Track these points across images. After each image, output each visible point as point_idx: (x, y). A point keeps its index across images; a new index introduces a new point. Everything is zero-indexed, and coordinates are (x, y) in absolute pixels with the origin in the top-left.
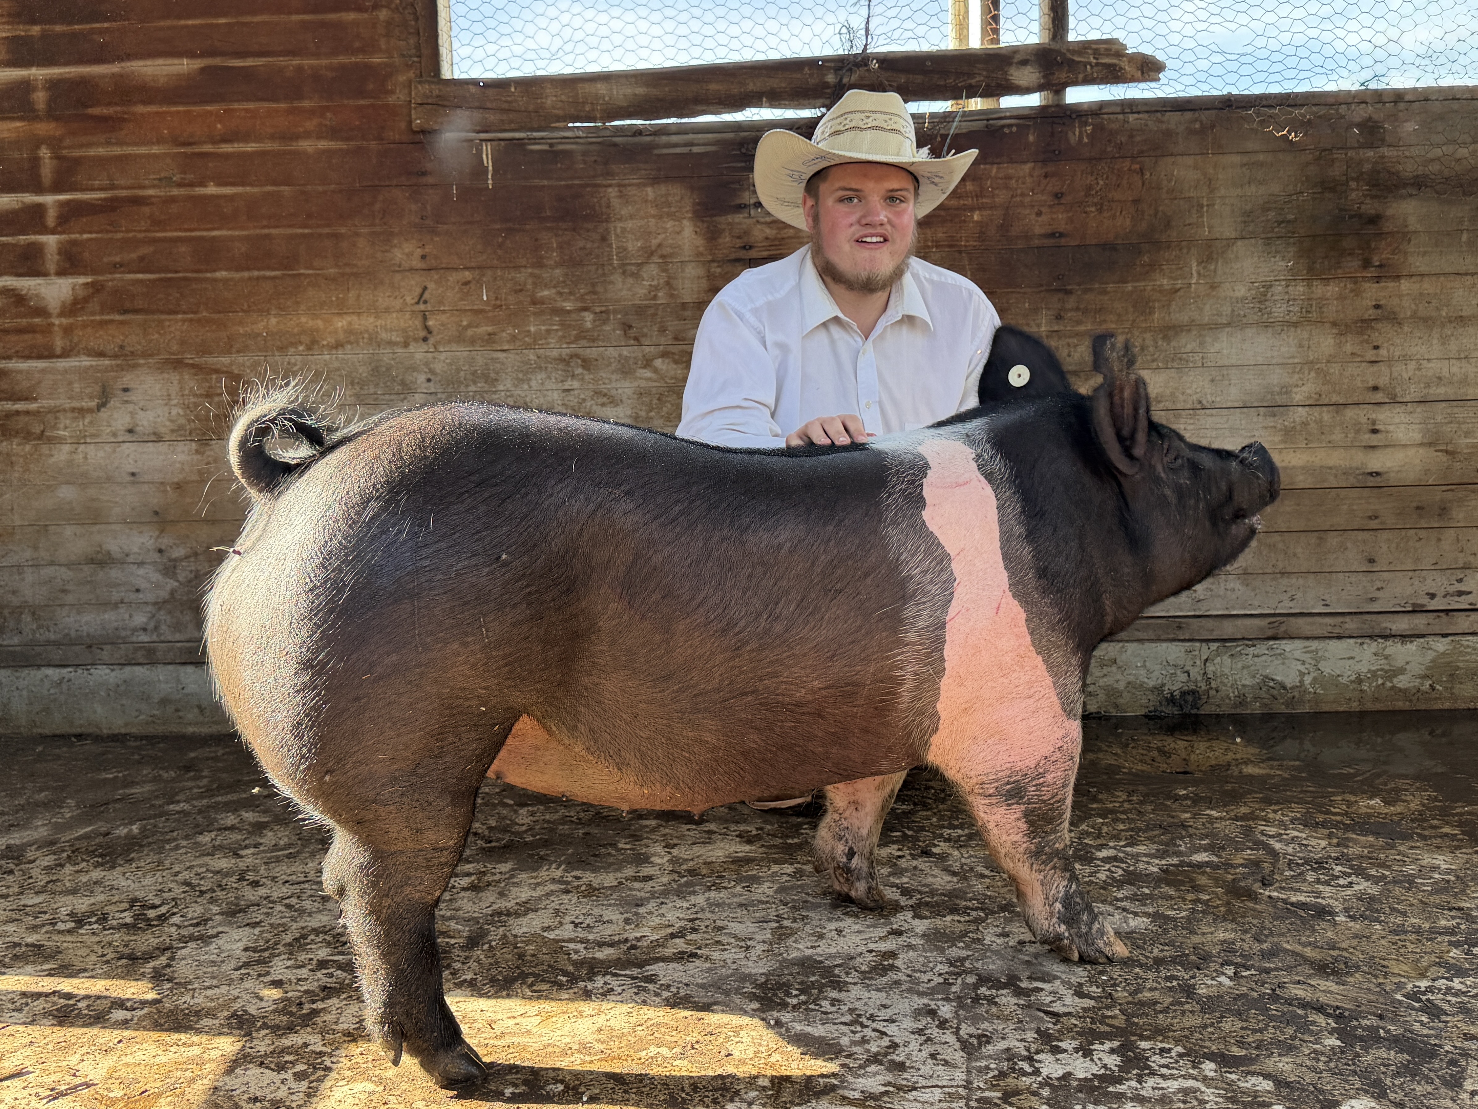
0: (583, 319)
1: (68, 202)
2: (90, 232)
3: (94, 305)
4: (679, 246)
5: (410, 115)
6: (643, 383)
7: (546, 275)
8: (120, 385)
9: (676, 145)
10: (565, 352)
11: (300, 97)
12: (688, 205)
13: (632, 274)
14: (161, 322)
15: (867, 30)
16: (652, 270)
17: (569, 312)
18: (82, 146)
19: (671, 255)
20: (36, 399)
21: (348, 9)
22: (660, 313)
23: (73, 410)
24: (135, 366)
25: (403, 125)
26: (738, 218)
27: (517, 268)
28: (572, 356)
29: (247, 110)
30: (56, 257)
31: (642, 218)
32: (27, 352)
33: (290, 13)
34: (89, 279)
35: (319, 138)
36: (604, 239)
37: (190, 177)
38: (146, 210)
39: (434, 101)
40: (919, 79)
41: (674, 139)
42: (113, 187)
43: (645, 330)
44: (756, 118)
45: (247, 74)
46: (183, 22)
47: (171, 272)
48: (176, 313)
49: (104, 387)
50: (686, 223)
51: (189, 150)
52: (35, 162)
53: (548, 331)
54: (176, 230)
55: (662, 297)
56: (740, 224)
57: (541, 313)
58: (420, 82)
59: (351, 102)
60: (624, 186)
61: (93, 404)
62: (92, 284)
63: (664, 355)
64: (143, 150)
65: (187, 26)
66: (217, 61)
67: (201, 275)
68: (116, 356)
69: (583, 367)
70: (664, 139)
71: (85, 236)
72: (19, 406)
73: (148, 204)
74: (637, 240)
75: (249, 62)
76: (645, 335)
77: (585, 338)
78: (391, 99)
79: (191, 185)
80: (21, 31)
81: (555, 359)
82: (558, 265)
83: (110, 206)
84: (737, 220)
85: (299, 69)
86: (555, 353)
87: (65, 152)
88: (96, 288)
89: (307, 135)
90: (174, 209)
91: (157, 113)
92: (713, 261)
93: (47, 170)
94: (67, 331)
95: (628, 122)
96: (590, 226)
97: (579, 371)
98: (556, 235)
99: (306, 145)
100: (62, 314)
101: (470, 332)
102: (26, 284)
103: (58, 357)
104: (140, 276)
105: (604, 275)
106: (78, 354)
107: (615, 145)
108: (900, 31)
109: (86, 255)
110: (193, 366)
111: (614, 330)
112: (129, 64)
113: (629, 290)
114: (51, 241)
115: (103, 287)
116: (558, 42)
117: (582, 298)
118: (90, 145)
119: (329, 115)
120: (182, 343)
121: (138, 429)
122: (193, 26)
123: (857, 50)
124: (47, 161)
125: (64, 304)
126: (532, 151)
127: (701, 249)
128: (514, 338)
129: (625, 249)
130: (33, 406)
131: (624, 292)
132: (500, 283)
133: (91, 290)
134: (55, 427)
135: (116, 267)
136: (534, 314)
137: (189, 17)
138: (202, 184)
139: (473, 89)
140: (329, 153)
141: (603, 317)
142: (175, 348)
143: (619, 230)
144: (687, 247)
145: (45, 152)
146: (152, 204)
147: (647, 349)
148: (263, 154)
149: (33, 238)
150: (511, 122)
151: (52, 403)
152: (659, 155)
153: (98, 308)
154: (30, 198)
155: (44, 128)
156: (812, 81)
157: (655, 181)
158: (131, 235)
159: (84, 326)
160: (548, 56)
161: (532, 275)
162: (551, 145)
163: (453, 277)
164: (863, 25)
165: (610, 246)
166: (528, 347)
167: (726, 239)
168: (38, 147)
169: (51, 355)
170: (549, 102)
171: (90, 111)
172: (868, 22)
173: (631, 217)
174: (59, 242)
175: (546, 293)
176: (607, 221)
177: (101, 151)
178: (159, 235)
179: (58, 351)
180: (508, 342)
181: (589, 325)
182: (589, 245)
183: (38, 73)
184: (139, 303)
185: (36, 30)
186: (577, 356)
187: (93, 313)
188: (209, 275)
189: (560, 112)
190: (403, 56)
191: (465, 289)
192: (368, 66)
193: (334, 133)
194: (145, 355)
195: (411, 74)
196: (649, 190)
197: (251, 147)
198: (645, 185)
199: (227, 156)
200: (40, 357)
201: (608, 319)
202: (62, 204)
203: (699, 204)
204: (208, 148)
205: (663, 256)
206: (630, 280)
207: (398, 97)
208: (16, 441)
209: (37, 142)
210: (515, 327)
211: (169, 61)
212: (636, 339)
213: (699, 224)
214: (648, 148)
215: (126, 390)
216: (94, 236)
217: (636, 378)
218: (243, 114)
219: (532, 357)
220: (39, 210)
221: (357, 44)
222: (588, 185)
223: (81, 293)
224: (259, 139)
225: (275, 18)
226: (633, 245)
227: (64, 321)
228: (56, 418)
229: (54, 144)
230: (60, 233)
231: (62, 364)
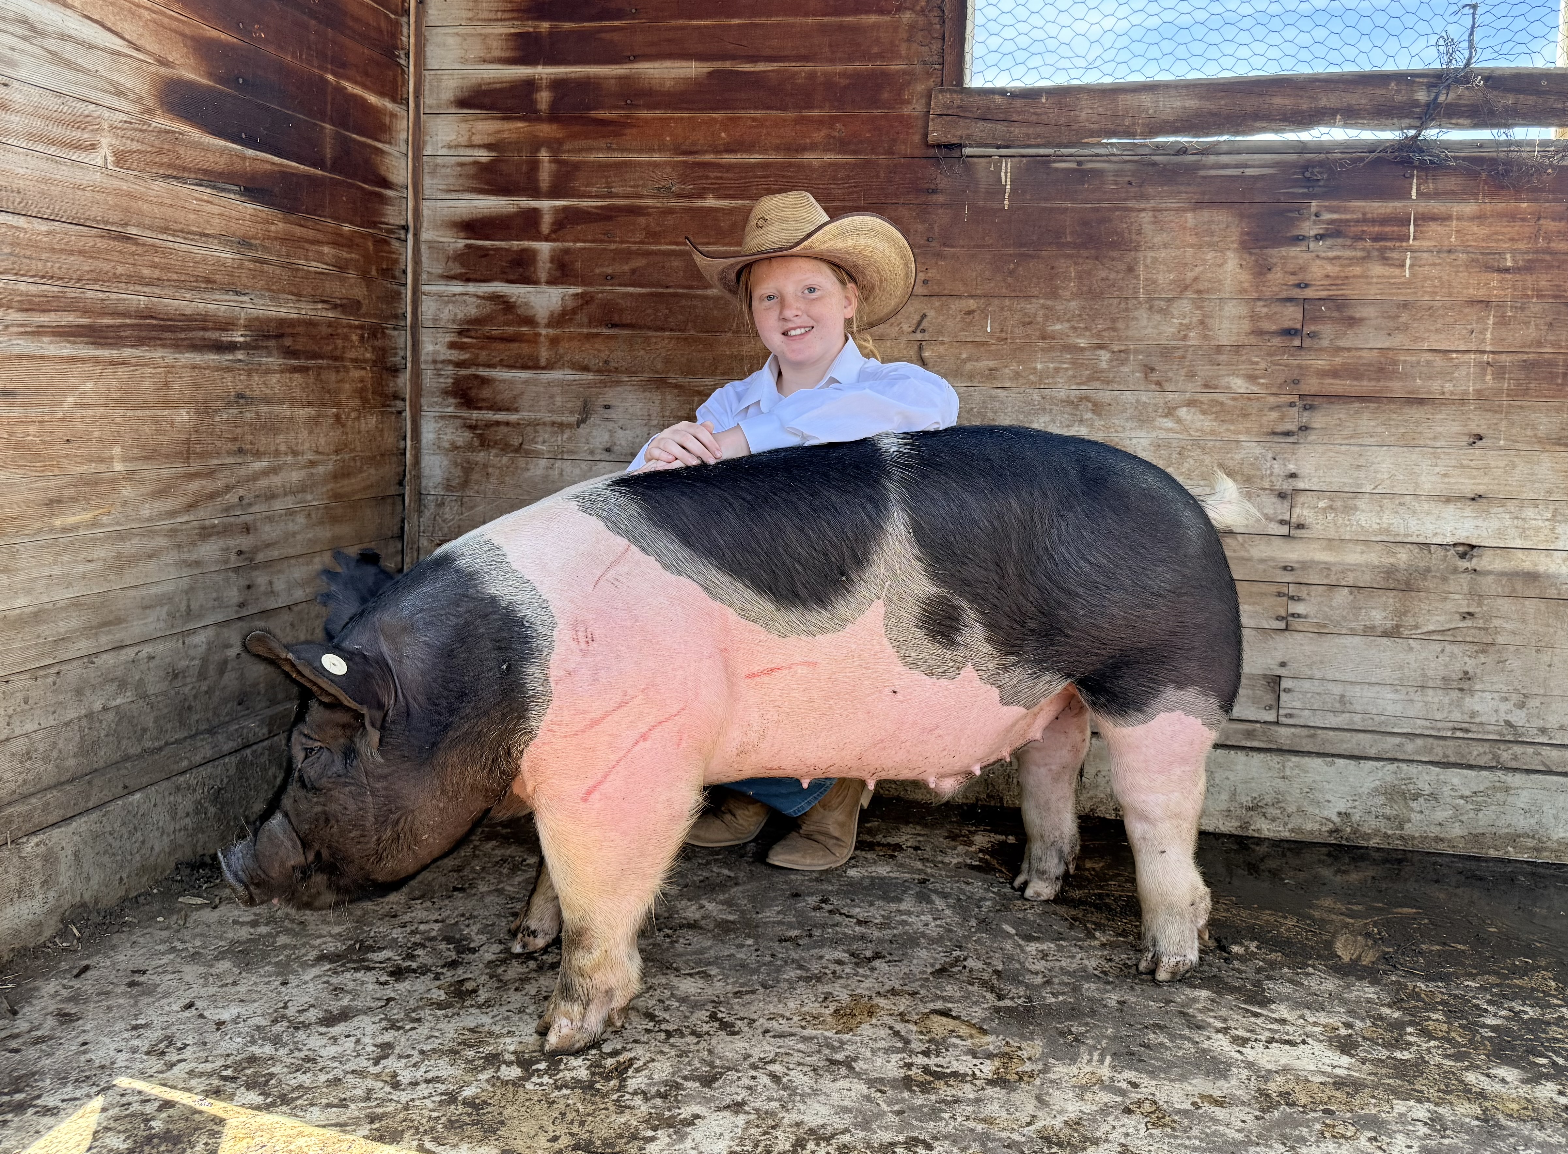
0: (1098, 358)
1: (565, 209)
2: (585, 241)
3: (581, 317)
4: (1220, 281)
5: (926, 127)
6: (1162, 434)
7: (1059, 307)
8: (601, 402)
9: (1226, 166)
10: (1074, 394)
11: (810, 107)
12: (1234, 235)
13: (1161, 311)
14: (647, 338)
15: (1471, 41)
16: (1184, 306)
17: (1083, 349)
18: (580, 150)
19: (1208, 291)
20: (516, 410)
21: (868, 12)
22: (1189, 355)
23: (553, 424)
24: (619, 383)
25: (917, 138)
26: (1294, 251)
27: (1027, 298)
28: (1081, 399)
29: (754, 119)
30: (549, 265)
31: (1179, 248)
32: (512, 362)
33: (807, 14)
34: (579, 290)
35: (826, 150)
36: (1131, 269)
37: (689, 187)
38: (642, 220)
39: (955, 111)
40: (1531, 100)
41: (1224, 159)
42: (610, 195)
43: (1170, 374)
44: (1325, 138)
45: (755, 81)
46: (695, 22)
47: (662, 287)
48: (663, 329)
49: (585, 403)
50: (1230, 254)
51: (690, 159)
52: (534, 166)
53: (1057, 370)
54: (671, 243)
55: (1194, 338)
56: (1295, 258)
57: (1051, 349)
58: (941, 91)
59: (863, 112)
60: (1160, 210)
61: (573, 419)
62: (581, 296)
63: (1190, 403)
64: (644, 157)
65: (698, 28)
66: (728, 65)
67: (692, 292)
68: (599, 371)
69: (1094, 412)
70: (1212, 159)
71: (579, 245)
72: (500, 416)
73: (644, 215)
74: (1170, 272)
75: (761, 67)
76: (1169, 380)
77: (1098, 379)
78: (907, 110)
79: (690, 196)
80: (529, 27)
81: (1062, 401)
82: (1075, 296)
83: (606, 215)
84: (1292, 254)
85: (812, 75)
86: (1062, 394)
87: (564, 156)
88: (585, 300)
89: (813, 147)
90: (670, 221)
91: (661, 119)
92: (1259, 299)
93: (545, 174)
94: (554, 342)
95: (1172, 139)
96: (1115, 254)
97: (1089, 415)
98: (1076, 264)
99: (811, 158)
100: (548, 325)
101: (969, 366)
102: (516, 291)
103: (544, 368)
104: (631, 289)
105: (1127, 310)
106: (562, 367)
107: (1154, 164)
108: (1511, 44)
109: (578, 265)
110: (676, 386)
111: (1133, 372)
112: (636, 66)
113: (1155, 327)
114: (544, 248)
115: (592, 298)
116: (1097, 50)
117: (1099, 335)
118: (590, 150)
119: (838, 126)
120: (667, 361)
121: (616, 448)
122: (706, 27)
123: (1458, 63)
124: (546, 165)
125: (552, 314)
126: (1057, 169)
127: (1246, 285)
128: (1017, 375)
129: (1154, 282)
130: (513, 417)
131: (1150, 330)
132: (1007, 314)
133: (580, 302)
134: (534, 441)
135: (608, 278)
136: (1043, 350)
137: (701, 17)
138: (701, 196)
139: (998, 99)
140: (835, 166)
141: (1122, 356)
142: (659, 366)
143: (1149, 260)
144: (1228, 281)
145: (544, 155)
146: (649, 215)
147: (1171, 396)
148: (765, 166)
149: (526, 244)
150: (1038, 136)
151: (532, 415)
152: (1204, 177)
153: (585, 320)
154: (526, 202)
155: (546, 130)
156: (1398, 98)
157: (1197, 206)
158: (624, 246)
159: (571, 339)
160: (1084, 64)
161: (1043, 306)
162: (1079, 163)
163: (957, 305)
164: (1466, 37)
165: (1137, 277)
166: (1032, 385)
167: (1277, 276)
168: (538, 150)
169: (536, 367)
170: (1083, 115)
171: (594, 114)
172: (1471, 34)
173: (1165, 246)
174: (553, 250)
175: (1058, 327)
176: (1136, 249)
177: (602, 157)
178: (653, 247)
179: (543, 362)
180: (1010, 379)
181: (1104, 365)
182: (1112, 276)
183: (543, 72)
184: (627, 319)
185: (545, 26)
186: (1088, 399)
187: (581, 325)
188: (699, 292)
189: (1095, 127)
190: (925, 63)
191: (968, 319)
192: (884, 74)
193: (842, 146)
194: (629, 372)
195: (931, 83)
196: (1189, 215)
197: (755, 158)
198: (1185, 210)
199: (730, 167)
200: (524, 367)
201: (1127, 359)
202: (556, 210)
203: (1248, 234)
204: (709, 158)
205: (1199, 292)
206: (1158, 317)
207: (916, 108)
208: (494, 452)
209: (536, 144)
210: (1020, 362)
211: (677, 64)
212: (1158, 383)
213: (1246, 256)
214: (1191, 170)
215: (607, 407)
216: (587, 245)
217: (1154, 428)
218: (749, 123)
219: (1036, 397)
220: (533, 215)
221: (875, 50)
222: (1117, 209)
223: (570, 304)
224: (764, 150)
225: (790, 20)
226: (1164, 278)
227: (551, 332)
228: (536, 432)
229: (554, 146)
230: (554, 240)
231: (546, 376)
